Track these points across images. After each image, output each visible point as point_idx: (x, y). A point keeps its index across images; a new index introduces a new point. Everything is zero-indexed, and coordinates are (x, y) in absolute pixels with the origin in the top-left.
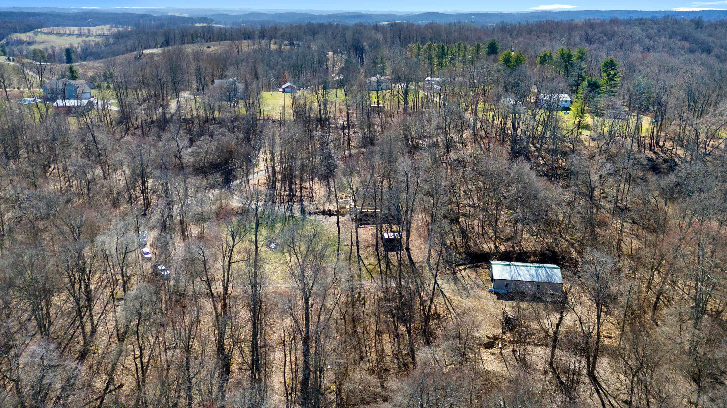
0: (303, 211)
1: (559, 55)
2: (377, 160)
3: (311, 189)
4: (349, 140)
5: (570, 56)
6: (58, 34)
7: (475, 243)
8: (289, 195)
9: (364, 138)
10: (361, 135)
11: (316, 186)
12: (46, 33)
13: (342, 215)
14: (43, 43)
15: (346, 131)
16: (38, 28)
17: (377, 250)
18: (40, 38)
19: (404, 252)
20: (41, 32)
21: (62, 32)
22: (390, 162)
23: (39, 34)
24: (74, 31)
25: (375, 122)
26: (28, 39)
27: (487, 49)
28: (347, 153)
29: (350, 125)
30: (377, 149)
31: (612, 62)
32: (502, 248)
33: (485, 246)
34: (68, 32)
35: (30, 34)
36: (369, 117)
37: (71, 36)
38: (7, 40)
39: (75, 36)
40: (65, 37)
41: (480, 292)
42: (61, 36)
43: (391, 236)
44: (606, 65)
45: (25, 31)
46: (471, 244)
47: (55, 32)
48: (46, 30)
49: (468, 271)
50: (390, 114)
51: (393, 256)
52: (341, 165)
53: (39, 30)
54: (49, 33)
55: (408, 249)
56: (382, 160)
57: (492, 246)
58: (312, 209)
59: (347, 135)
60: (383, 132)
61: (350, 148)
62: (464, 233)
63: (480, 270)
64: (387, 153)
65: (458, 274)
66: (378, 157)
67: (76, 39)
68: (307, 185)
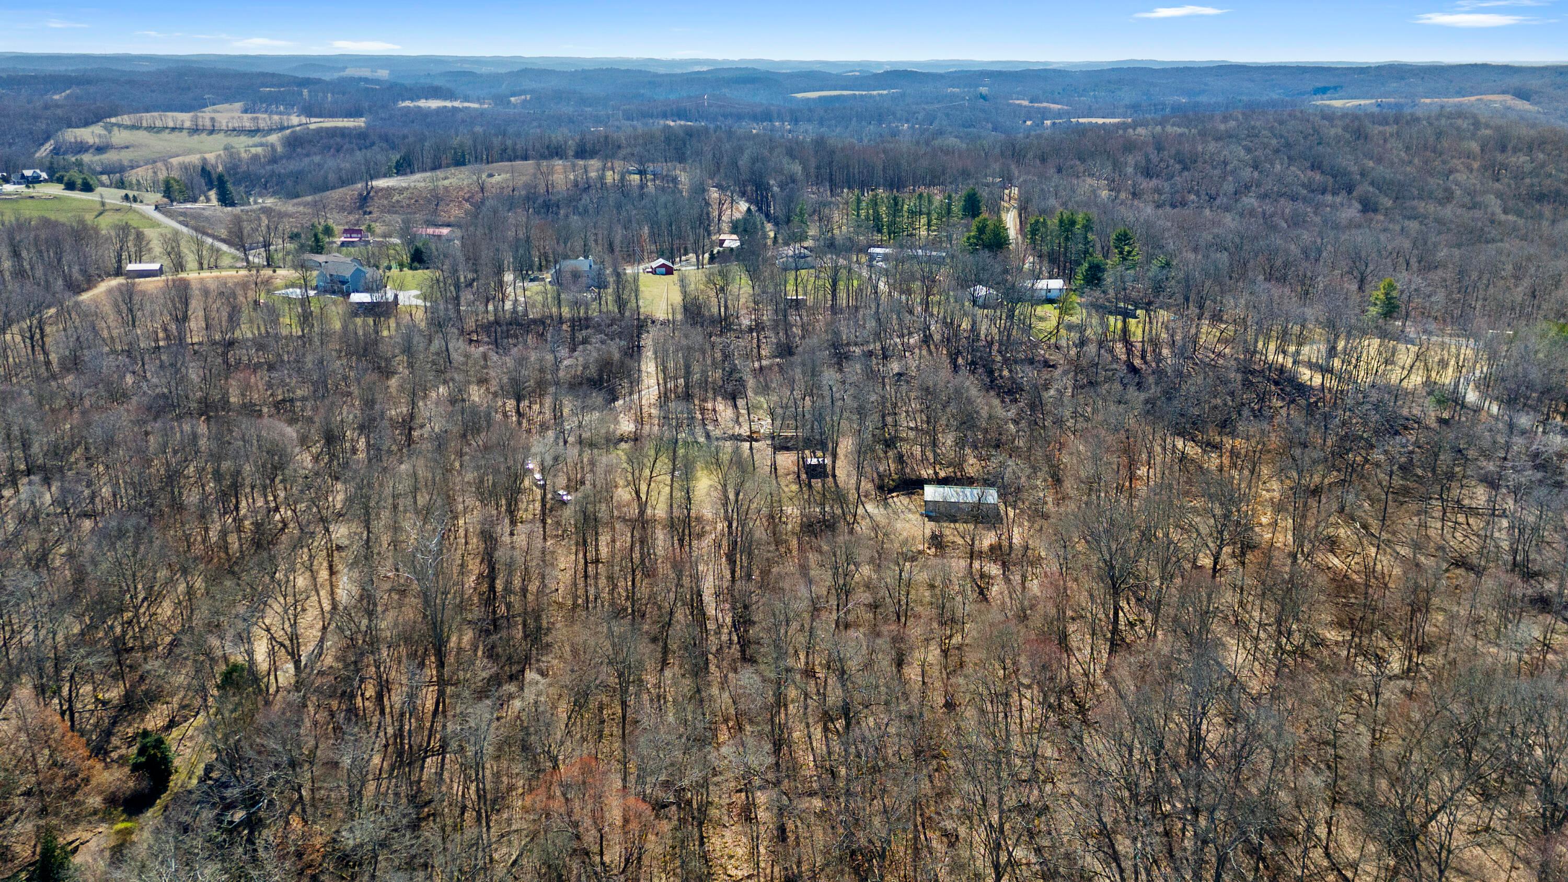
0: (708, 436)
1: (1056, 221)
2: (798, 373)
3: (714, 410)
4: (759, 347)
5: (1073, 223)
6: (150, 129)
7: (913, 469)
8: (688, 418)
9: (778, 345)
10: (774, 340)
11: (720, 407)
12: (127, 127)
13: (757, 440)
14: (127, 147)
15: (755, 334)
16: (110, 117)
17: (799, 477)
18: (119, 137)
19: (831, 479)
20: (119, 126)
21: (159, 124)
22: (813, 375)
23: (116, 129)
24: (183, 121)
25: (793, 322)
26: (97, 140)
27: (962, 203)
28: (757, 365)
29: (758, 327)
30: (797, 359)
31: (1126, 235)
32: (942, 474)
33: (923, 472)
34: (171, 125)
35: (98, 129)
36: (785, 316)
37: (176, 133)
38: (56, 143)
39: (185, 132)
40: (165, 135)
41: (911, 516)
42: (158, 132)
43: (814, 461)
44: (1118, 239)
45: (86, 124)
46: (908, 470)
47: (144, 124)
48: (126, 119)
49: (901, 498)
50: (813, 310)
51: (817, 483)
52: (751, 382)
53: (113, 120)
54: (133, 127)
55: (834, 476)
56: (804, 373)
57: (931, 472)
58: (717, 433)
59: (755, 341)
60: (803, 337)
61: (760, 358)
62: (900, 459)
63: (914, 497)
64: (810, 365)
65: (890, 501)
66: (798, 370)
67: (188, 139)
68: (709, 405)
